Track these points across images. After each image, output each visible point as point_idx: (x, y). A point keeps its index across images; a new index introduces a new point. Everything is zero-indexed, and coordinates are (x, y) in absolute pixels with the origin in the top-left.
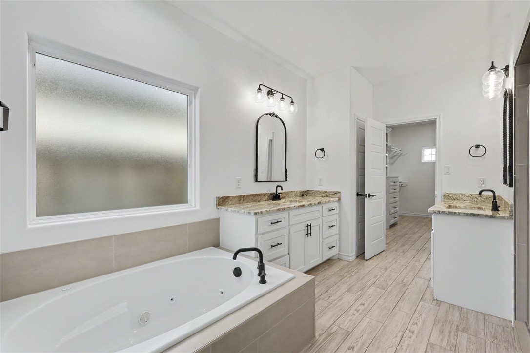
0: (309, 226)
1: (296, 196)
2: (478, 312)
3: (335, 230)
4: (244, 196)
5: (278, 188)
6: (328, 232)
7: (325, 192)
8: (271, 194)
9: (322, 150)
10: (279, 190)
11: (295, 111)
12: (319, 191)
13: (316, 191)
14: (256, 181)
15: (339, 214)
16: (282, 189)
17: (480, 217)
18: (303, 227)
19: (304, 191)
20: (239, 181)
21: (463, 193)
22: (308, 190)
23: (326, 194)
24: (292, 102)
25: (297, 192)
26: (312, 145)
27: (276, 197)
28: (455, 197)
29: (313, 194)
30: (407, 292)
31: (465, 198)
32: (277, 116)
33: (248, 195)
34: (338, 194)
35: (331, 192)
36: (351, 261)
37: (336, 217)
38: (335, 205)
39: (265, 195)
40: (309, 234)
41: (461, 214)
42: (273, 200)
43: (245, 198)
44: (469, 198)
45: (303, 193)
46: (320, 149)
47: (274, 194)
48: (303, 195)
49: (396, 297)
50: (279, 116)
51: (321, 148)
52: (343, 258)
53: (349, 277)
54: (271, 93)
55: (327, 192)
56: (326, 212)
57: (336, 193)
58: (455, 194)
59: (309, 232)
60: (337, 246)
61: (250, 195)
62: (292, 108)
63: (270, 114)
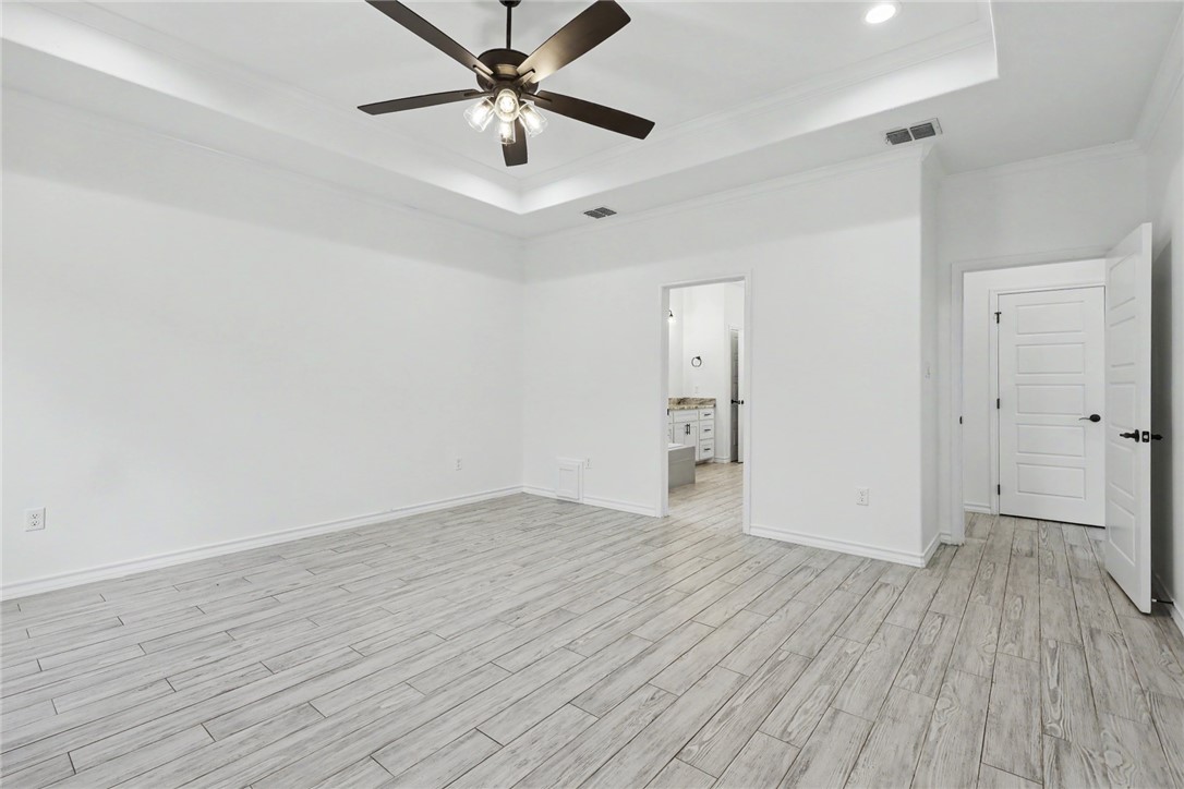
0: (688, 426)
3: (710, 434)
6: (704, 435)
7: (701, 400)
9: (699, 358)
12: (695, 398)
13: (693, 398)
15: (715, 420)
18: (683, 425)
22: (685, 398)
23: (703, 402)
24: (671, 315)
26: (689, 354)
29: (690, 401)
34: (713, 401)
35: (707, 399)
36: (725, 464)
37: (712, 422)
38: (711, 411)
45: (680, 400)
48: (679, 403)
51: (697, 357)
52: (718, 461)
55: (703, 399)
56: (702, 417)
57: (711, 400)
59: (689, 432)
60: (713, 449)
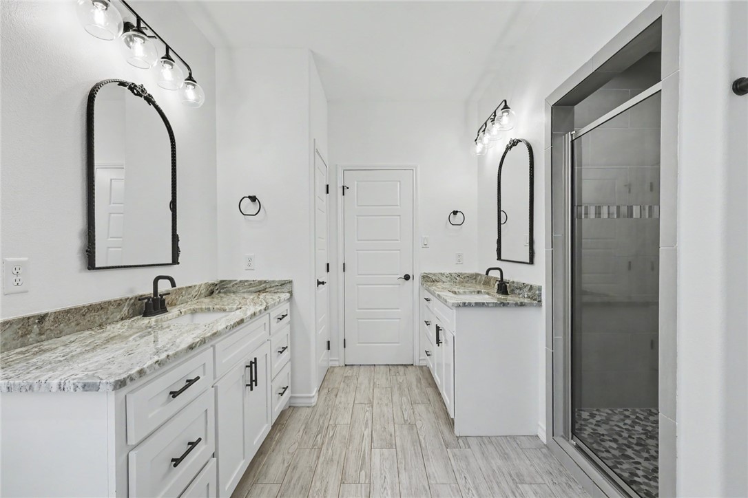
0: (253, 365)
1: (199, 296)
2: (506, 436)
3: (287, 355)
4: (42, 318)
5: (160, 282)
6: (278, 364)
7: (260, 282)
8: (141, 298)
9: (253, 199)
10: (164, 286)
11: (197, 100)
12: (247, 281)
13: (241, 281)
14: (91, 265)
15: (291, 323)
16: (173, 285)
17: (510, 306)
18: (242, 370)
19: (213, 284)
20: (17, 270)
21: (443, 272)
22: (222, 281)
23: (262, 288)
24: (190, 78)
25: (200, 286)
27: (154, 305)
28: (434, 278)
29: (234, 289)
30: (421, 438)
31: (444, 279)
32: (149, 100)
33: (57, 314)
34: (288, 285)
35: (273, 281)
36: (313, 404)
38: (286, 307)
39: (119, 303)
40: (253, 382)
41: (490, 305)
42: (146, 314)
43: (47, 324)
44: (448, 279)
45: (212, 287)
46: (249, 197)
47: (148, 298)
48: (212, 293)
49: (416, 456)
50: (158, 103)
51: (251, 195)
52: (299, 402)
53: (329, 444)
54: (134, 28)
55: (265, 282)
56: (274, 322)
57: (282, 284)
58: (434, 275)
59: (254, 379)
60: (290, 385)
61: (68, 311)
62: (190, 93)
63: (132, 88)
